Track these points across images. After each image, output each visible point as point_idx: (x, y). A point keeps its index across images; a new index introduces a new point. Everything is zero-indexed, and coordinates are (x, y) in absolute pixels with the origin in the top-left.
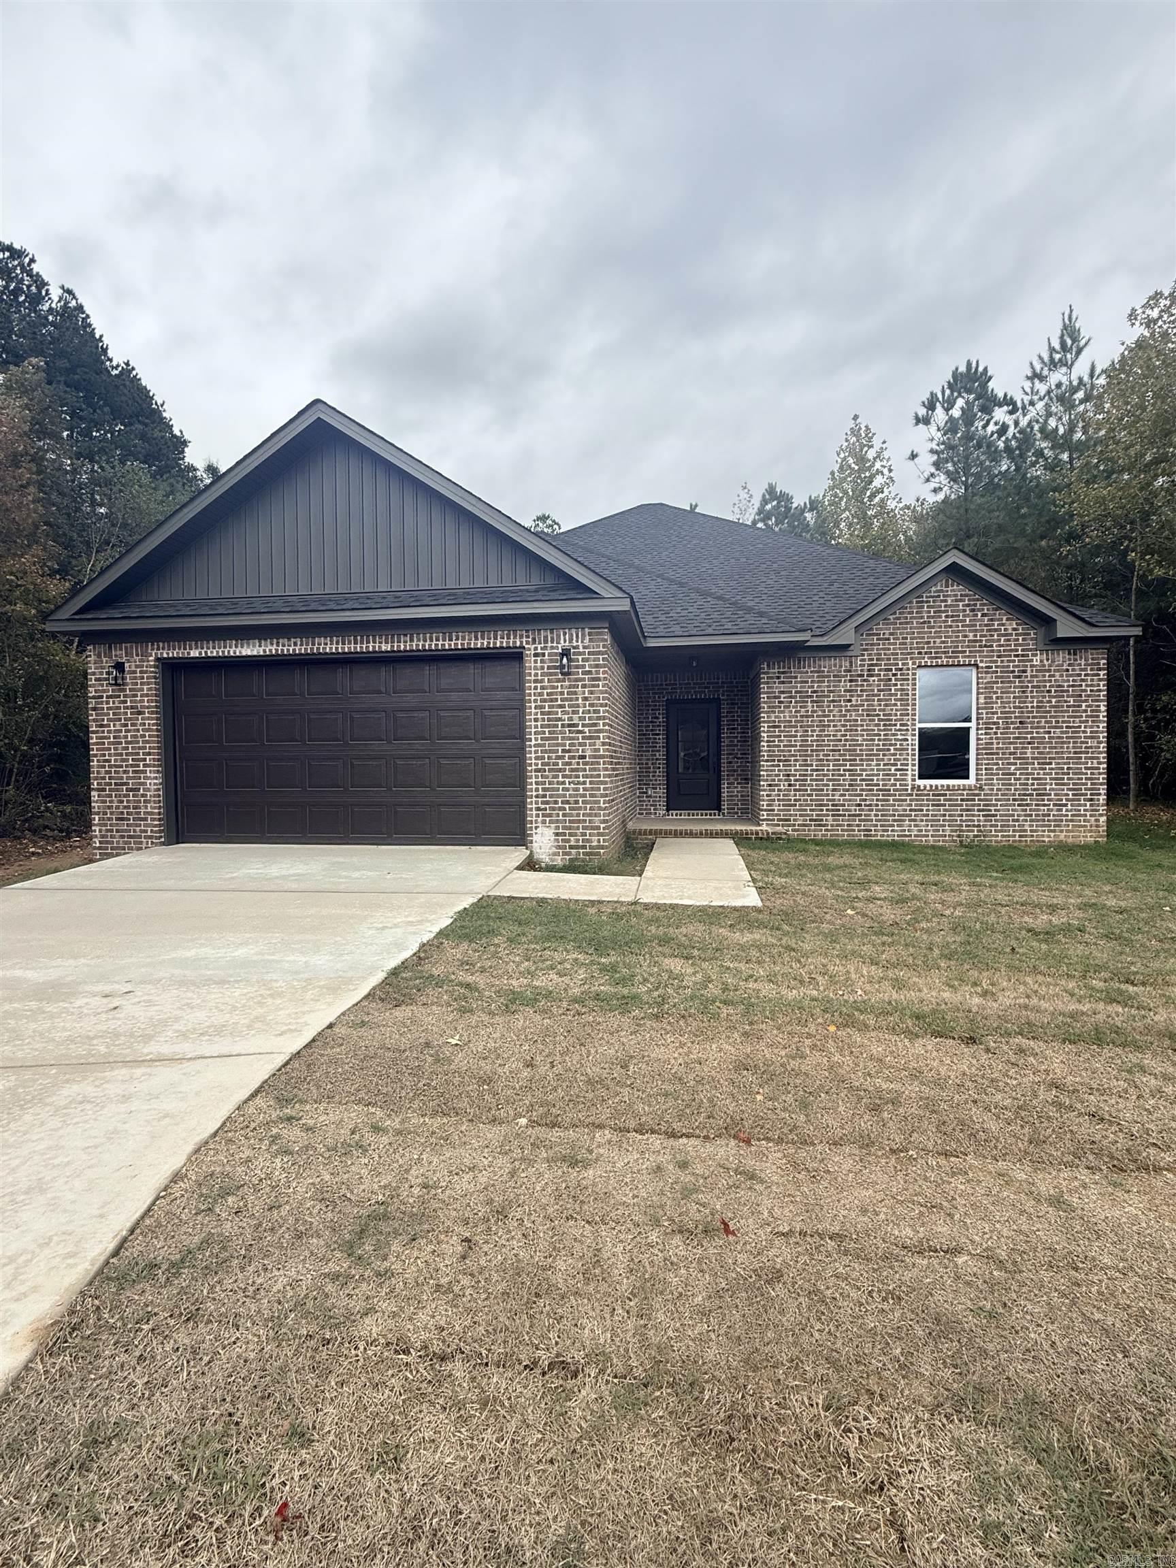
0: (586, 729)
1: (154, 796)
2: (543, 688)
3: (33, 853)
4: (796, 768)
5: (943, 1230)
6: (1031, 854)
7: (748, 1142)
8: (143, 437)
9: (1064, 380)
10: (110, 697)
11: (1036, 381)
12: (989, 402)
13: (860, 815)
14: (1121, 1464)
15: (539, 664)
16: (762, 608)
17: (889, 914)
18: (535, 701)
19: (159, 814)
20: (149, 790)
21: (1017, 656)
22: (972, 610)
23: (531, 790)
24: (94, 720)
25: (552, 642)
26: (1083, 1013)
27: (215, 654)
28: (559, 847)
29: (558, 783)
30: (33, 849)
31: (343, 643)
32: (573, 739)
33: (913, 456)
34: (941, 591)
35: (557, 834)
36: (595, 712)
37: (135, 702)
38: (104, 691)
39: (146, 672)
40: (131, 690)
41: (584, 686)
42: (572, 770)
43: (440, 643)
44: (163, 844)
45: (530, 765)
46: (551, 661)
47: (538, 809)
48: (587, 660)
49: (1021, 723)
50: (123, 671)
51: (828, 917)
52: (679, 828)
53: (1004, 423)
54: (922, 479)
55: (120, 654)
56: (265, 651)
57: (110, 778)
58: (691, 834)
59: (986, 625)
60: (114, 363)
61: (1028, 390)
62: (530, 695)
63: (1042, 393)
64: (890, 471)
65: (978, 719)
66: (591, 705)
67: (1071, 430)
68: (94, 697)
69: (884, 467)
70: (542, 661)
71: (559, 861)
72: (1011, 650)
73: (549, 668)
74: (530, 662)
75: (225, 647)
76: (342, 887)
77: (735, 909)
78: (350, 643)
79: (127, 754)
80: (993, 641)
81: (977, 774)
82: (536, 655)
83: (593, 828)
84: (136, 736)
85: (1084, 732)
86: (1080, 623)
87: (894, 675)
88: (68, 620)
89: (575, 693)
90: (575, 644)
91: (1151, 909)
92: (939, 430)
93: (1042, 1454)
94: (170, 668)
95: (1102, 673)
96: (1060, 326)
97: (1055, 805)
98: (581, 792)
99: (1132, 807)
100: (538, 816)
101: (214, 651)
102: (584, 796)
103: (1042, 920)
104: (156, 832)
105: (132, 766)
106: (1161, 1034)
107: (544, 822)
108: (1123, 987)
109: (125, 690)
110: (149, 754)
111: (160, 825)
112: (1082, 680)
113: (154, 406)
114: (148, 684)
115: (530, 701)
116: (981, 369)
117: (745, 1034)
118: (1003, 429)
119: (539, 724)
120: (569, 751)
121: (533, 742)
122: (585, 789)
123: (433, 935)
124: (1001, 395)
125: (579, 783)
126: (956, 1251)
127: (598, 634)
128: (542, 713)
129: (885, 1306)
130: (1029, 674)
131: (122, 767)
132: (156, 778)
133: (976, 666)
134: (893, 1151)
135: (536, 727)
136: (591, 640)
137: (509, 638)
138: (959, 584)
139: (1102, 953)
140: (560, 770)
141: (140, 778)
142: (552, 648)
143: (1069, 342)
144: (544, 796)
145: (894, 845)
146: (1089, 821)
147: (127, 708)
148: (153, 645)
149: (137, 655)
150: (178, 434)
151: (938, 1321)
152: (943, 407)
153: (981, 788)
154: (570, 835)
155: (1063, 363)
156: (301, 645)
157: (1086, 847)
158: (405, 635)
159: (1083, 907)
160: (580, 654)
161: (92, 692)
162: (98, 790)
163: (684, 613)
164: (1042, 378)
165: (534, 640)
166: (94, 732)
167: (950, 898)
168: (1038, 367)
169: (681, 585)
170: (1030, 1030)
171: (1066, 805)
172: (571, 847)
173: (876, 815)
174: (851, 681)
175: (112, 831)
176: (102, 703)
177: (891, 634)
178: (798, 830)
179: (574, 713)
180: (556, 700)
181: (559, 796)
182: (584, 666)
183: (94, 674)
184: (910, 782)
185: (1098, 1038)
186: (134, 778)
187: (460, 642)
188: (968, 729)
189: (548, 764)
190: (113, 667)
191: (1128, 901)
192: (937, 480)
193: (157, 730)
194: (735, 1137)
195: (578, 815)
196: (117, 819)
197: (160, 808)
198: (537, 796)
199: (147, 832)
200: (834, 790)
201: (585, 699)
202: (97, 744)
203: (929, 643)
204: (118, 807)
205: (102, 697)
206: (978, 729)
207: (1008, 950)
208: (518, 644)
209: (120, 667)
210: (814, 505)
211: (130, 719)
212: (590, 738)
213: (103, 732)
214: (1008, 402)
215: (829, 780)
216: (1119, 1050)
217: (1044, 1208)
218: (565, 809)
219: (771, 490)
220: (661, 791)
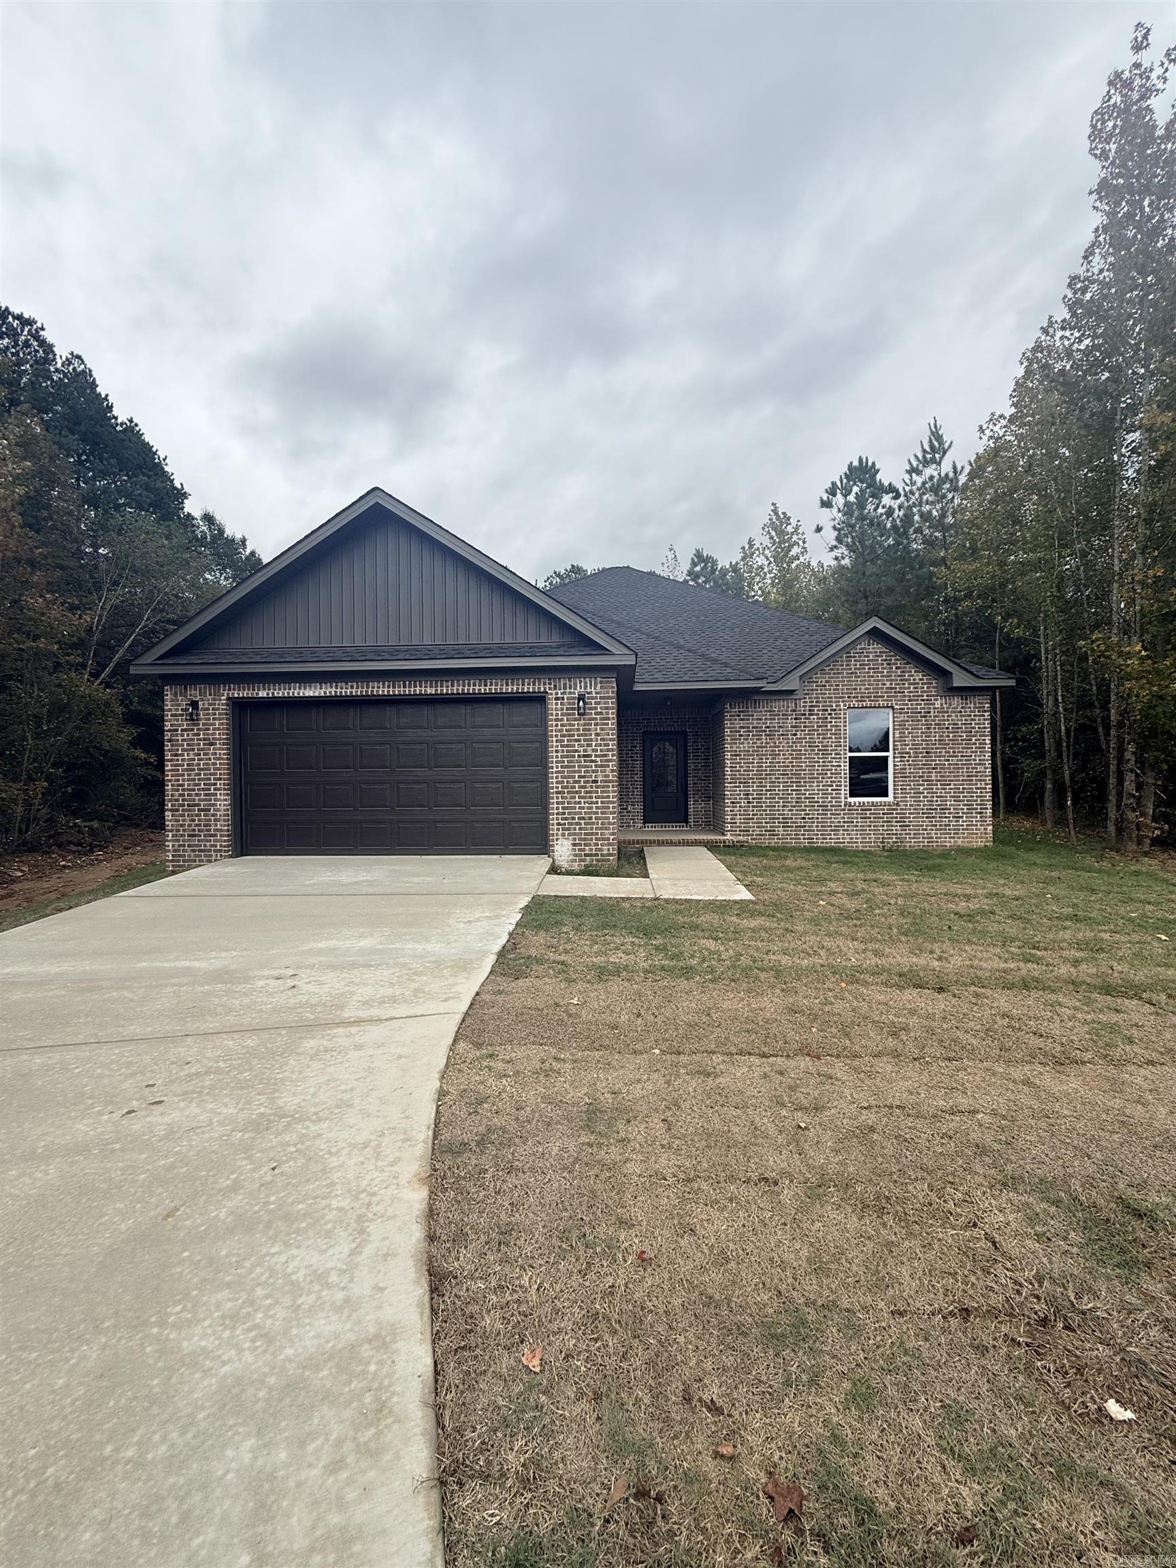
0: (598, 759)
1: (224, 815)
2: (562, 725)
3: (64, 867)
4: (753, 789)
5: (963, 1102)
6: (940, 856)
7: (818, 1058)
8: (147, 487)
9: (935, 474)
10: (185, 730)
11: (914, 475)
12: (878, 490)
13: (805, 826)
14: (1101, 1202)
15: (559, 706)
16: (723, 658)
17: (851, 904)
18: (556, 736)
19: (228, 831)
20: (219, 810)
21: (923, 700)
22: (889, 664)
23: (553, 809)
24: (169, 750)
25: (570, 688)
26: (1011, 970)
27: (281, 695)
28: (576, 855)
29: (575, 803)
30: (63, 863)
31: (394, 687)
32: (587, 766)
33: (819, 529)
34: (865, 648)
35: (574, 845)
36: (605, 745)
37: (208, 734)
38: (179, 725)
39: (218, 709)
40: (203, 724)
41: (596, 724)
42: (587, 792)
43: (477, 688)
44: (231, 856)
45: (552, 788)
46: (569, 704)
47: (559, 824)
48: (598, 703)
49: (927, 753)
50: (198, 708)
51: (806, 906)
52: (660, 838)
53: (890, 507)
54: (828, 549)
55: (194, 693)
56: (325, 693)
57: (183, 800)
58: (671, 843)
59: (900, 676)
60: (119, 421)
61: (908, 482)
62: (552, 731)
63: (919, 484)
64: (804, 542)
65: (894, 749)
66: (602, 740)
67: (943, 516)
68: (169, 731)
69: (799, 539)
70: (561, 704)
71: (576, 867)
72: (919, 696)
73: (567, 709)
74: (552, 705)
75: (290, 689)
76: (412, 891)
77: (735, 902)
78: (399, 687)
79: (199, 780)
80: (905, 688)
81: (895, 793)
82: (557, 699)
83: (603, 839)
84: (208, 764)
85: (975, 760)
86: (969, 675)
87: (830, 714)
88: (151, 664)
89: (589, 730)
90: (589, 690)
91: (1038, 896)
92: (839, 511)
93: (1057, 1203)
94: (238, 706)
95: (986, 714)
96: (929, 433)
97: (954, 817)
98: (594, 810)
99: (1002, 817)
100: (558, 829)
101: (280, 692)
102: (597, 813)
103: (962, 906)
104: (225, 846)
105: (203, 790)
106: (1066, 982)
107: (563, 835)
108: (1033, 951)
109: (198, 725)
110: (220, 779)
111: (228, 841)
112: (972, 720)
113: (157, 461)
114: (220, 719)
115: (552, 736)
116: (870, 464)
117: (783, 990)
118: (890, 512)
119: (559, 754)
120: (584, 777)
121: (555, 769)
122: (597, 808)
123: (513, 926)
124: (886, 484)
125: (592, 803)
126: (975, 1112)
127: (607, 682)
128: (562, 746)
129: (943, 1141)
130: (932, 714)
131: (194, 790)
132: (226, 800)
133: (892, 707)
134: (915, 1059)
135: (557, 757)
136: (601, 687)
137: (534, 685)
138: (878, 644)
139: (1012, 929)
140: (577, 792)
141: (211, 800)
142: (570, 693)
143: (936, 444)
144: (564, 814)
145: (832, 850)
146: (979, 830)
147: (200, 740)
148: (225, 686)
149: (210, 695)
150: (179, 487)
151: (977, 1146)
152: (842, 493)
153: (898, 804)
154: (585, 845)
155: (933, 461)
156: (357, 688)
157: (978, 850)
158: (447, 681)
159: (990, 895)
160: (592, 698)
161: (168, 726)
162: (171, 810)
163: (663, 663)
164: (919, 473)
165: (555, 686)
166: (169, 760)
167: (889, 890)
168: (915, 464)
169: (656, 638)
170: (978, 981)
171: (962, 817)
172: (586, 855)
173: (817, 826)
174: (796, 719)
175: (184, 846)
176: (177, 735)
177: (827, 682)
178: (755, 839)
179: (588, 746)
180: (574, 735)
181: (576, 813)
182: (596, 708)
183: (170, 710)
184: (843, 800)
185: (1026, 985)
186: (205, 800)
187: (493, 687)
188: (886, 758)
189: (566, 787)
190: (190, 705)
191: (1020, 891)
192: (840, 551)
193: (227, 759)
194: (808, 1055)
195: (592, 829)
196: (189, 836)
197: (228, 825)
198: (557, 814)
199: (216, 846)
200: (784, 806)
201: (597, 735)
202: (172, 770)
203: (856, 689)
204: (190, 825)
205: (177, 730)
206: (894, 758)
207: (946, 928)
208: (542, 690)
209: (194, 704)
210: (735, 568)
211: (203, 749)
212: (602, 766)
213: (178, 760)
214: (892, 489)
215: (780, 798)
216: (1041, 993)
217: (1021, 1086)
218: (580, 824)
219: (699, 554)
220: (639, 808)
